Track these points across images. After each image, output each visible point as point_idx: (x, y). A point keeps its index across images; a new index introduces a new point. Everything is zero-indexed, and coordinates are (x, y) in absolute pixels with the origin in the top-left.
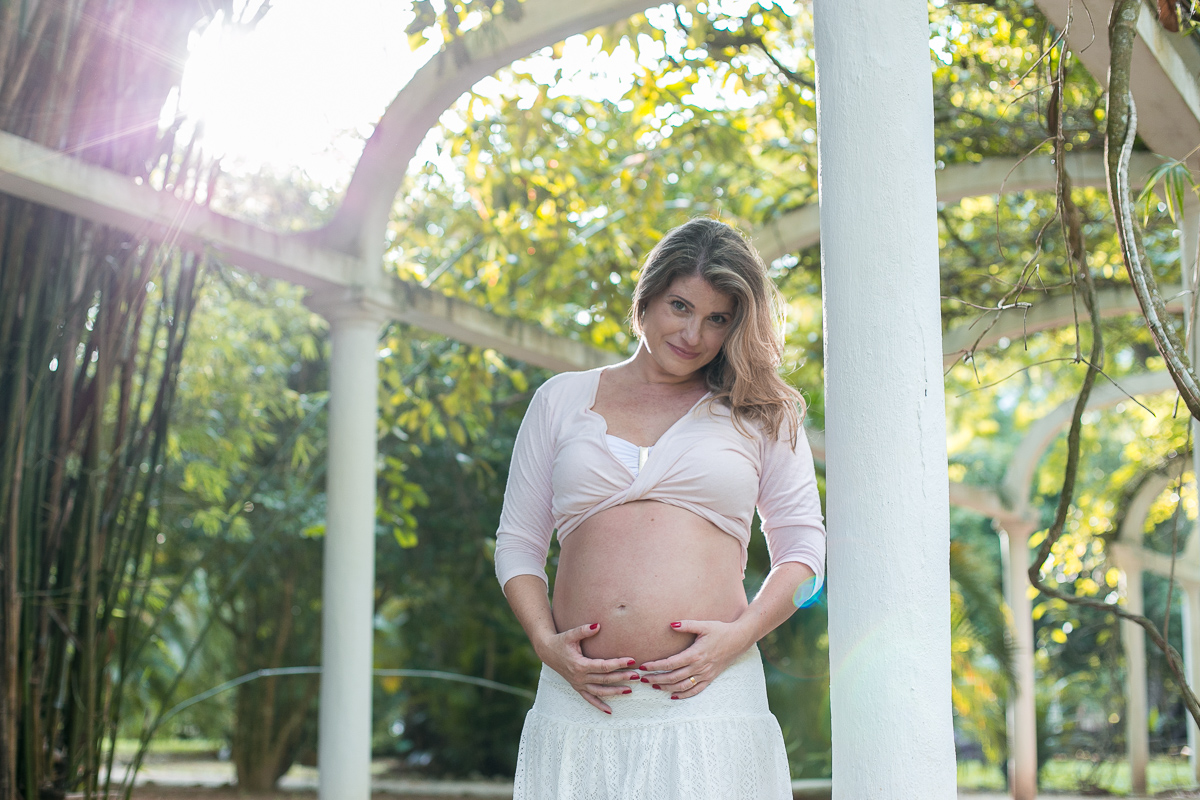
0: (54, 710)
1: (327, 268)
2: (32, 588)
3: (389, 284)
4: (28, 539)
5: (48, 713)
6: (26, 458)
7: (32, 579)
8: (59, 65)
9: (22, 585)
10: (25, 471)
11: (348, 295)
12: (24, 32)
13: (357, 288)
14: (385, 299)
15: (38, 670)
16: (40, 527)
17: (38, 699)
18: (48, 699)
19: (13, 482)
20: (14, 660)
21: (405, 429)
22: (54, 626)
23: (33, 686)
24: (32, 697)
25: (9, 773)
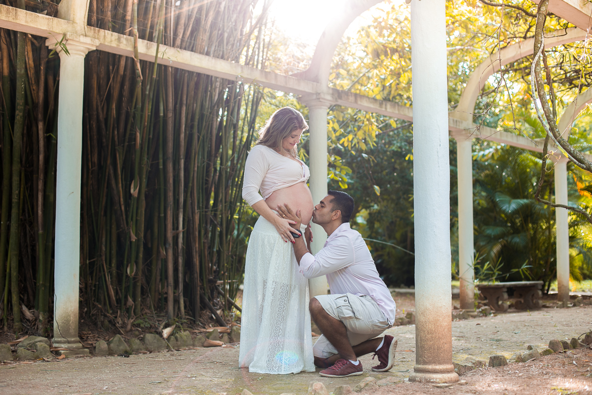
0: (213, 251)
1: (306, 87)
2: (203, 208)
3: (331, 91)
4: (201, 191)
5: (211, 253)
6: (198, 162)
7: (203, 205)
8: (203, 22)
9: (199, 207)
10: (198, 167)
11: (315, 97)
12: (190, 13)
13: (318, 94)
14: (329, 97)
15: (207, 237)
16: (204, 187)
17: (207, 248)
18: (211, 247)
19: (194, 171)
20: (197, 233)
21: (342, 145)
22: (212, 221)
23: (204, 243)
24: (204, 246)
25: (197, 273)
